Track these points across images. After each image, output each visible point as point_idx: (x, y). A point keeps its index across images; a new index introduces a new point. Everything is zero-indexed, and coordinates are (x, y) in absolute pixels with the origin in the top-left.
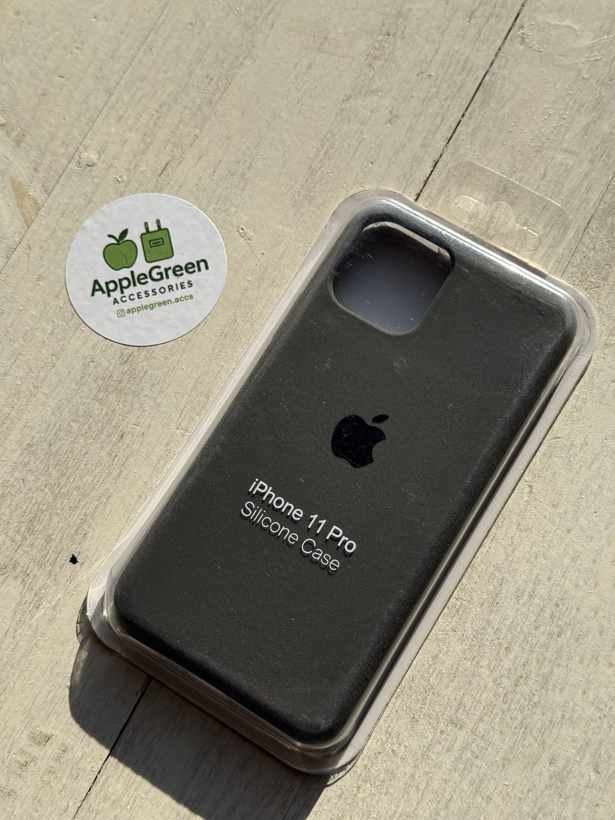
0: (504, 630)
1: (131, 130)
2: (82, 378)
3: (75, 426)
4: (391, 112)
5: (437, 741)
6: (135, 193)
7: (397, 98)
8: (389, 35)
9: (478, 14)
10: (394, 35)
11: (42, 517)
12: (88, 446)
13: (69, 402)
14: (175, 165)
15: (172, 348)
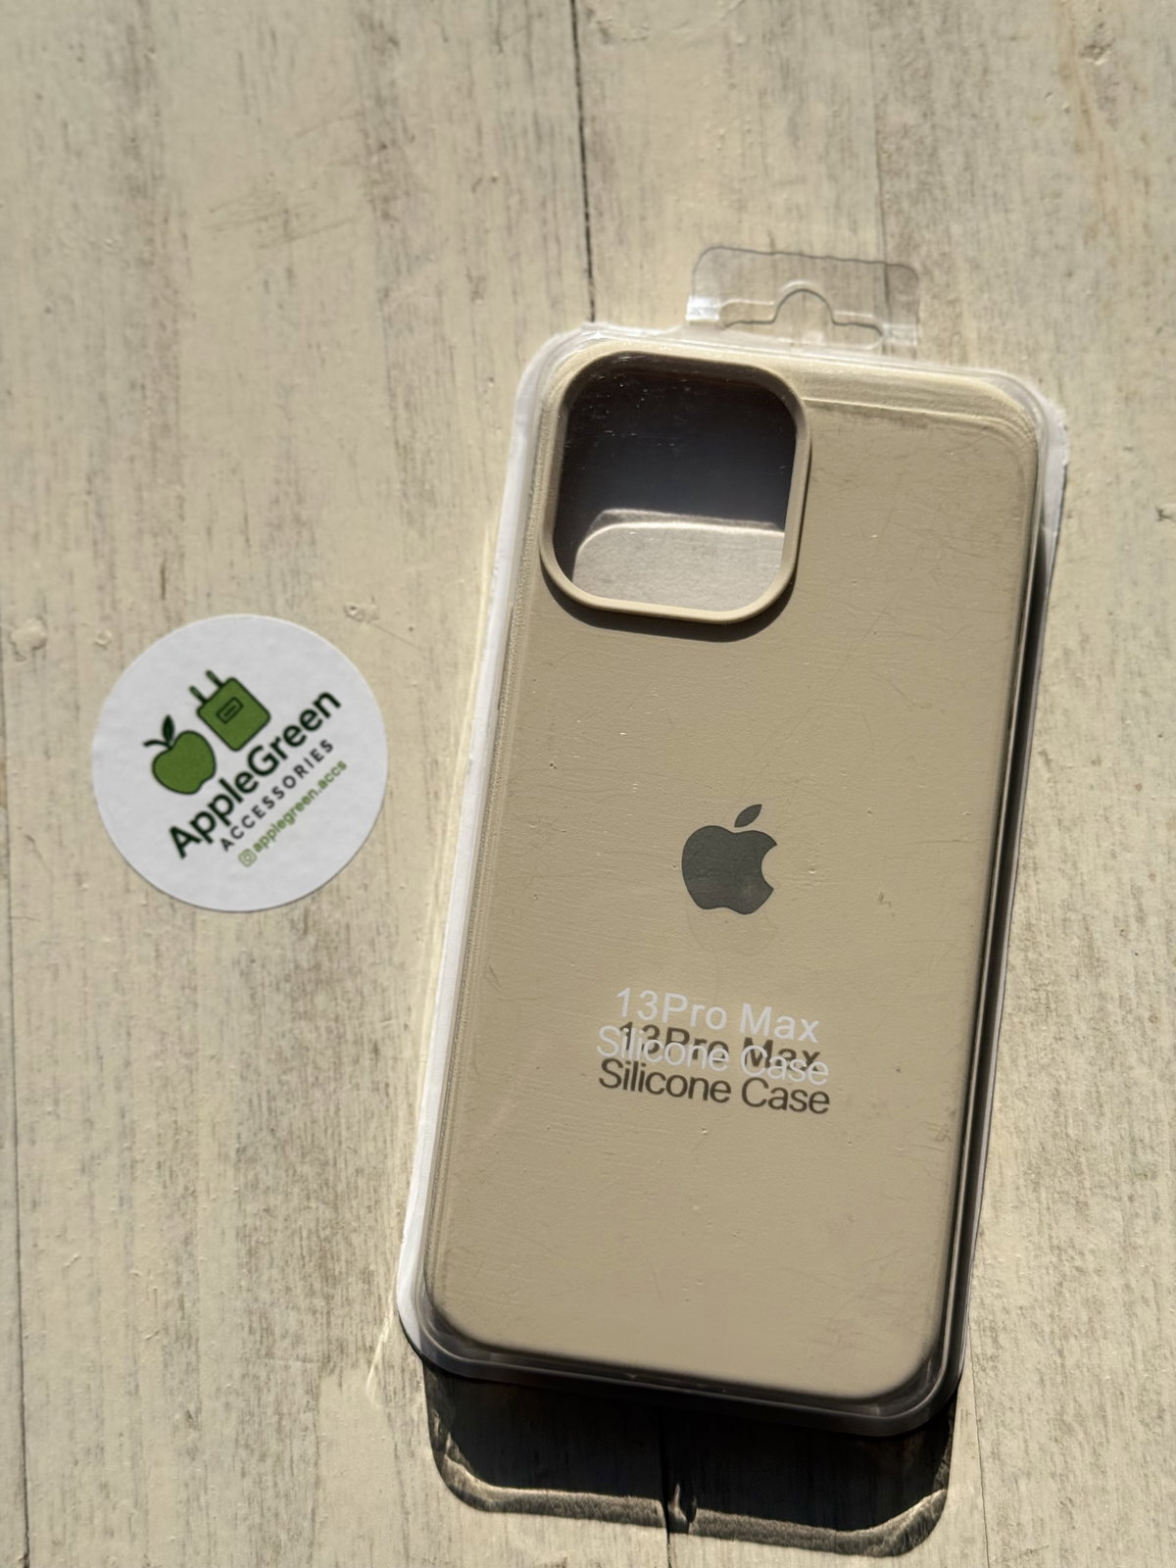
0: (1132, 993)
1: (66, 549)
2: (253, 997)
3: (292, 1078)
4: (469, 277)
5: (1131, 1215)
6: (141, 649)
7: (465, 249)
8: (384, 147)
9: (507, 28)
10: (394, 142)
11: (335, 1249)
12: (334, 1097)
13: (256, 1047)
14: (176, 566)
15: (365, 865)
